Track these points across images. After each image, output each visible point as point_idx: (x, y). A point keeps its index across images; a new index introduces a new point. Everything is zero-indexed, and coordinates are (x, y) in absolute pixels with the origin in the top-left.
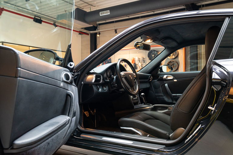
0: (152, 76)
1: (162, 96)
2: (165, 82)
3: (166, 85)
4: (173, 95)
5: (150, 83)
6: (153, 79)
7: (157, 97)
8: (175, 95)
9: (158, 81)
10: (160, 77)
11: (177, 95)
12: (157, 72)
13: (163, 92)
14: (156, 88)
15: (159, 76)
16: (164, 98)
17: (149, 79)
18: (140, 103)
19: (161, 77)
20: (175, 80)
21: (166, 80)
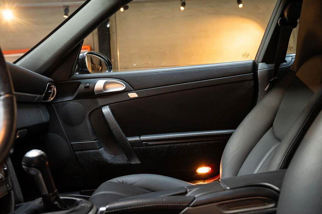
0: (56, 83)
1: (92, 147)
2: (100, 101)
3: (106, 110)
4: (130, 139)
5: (49, 106)
6: (60, 94)
7: (77, 153)
8: (137, 138)
9: (76, 98)
10: (82, 87)
11: (143, 138)
12: (72, 73)
13: (94, 132)
14: (69, 122)
15: (80, 83)
16: (99, 154)
17: (48, 95)
18: (21, 196)
19: (87, 87)
20: (133, 95)
21: (104, 95)
